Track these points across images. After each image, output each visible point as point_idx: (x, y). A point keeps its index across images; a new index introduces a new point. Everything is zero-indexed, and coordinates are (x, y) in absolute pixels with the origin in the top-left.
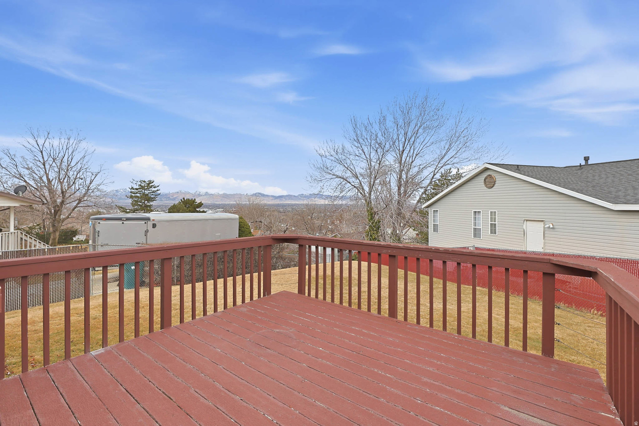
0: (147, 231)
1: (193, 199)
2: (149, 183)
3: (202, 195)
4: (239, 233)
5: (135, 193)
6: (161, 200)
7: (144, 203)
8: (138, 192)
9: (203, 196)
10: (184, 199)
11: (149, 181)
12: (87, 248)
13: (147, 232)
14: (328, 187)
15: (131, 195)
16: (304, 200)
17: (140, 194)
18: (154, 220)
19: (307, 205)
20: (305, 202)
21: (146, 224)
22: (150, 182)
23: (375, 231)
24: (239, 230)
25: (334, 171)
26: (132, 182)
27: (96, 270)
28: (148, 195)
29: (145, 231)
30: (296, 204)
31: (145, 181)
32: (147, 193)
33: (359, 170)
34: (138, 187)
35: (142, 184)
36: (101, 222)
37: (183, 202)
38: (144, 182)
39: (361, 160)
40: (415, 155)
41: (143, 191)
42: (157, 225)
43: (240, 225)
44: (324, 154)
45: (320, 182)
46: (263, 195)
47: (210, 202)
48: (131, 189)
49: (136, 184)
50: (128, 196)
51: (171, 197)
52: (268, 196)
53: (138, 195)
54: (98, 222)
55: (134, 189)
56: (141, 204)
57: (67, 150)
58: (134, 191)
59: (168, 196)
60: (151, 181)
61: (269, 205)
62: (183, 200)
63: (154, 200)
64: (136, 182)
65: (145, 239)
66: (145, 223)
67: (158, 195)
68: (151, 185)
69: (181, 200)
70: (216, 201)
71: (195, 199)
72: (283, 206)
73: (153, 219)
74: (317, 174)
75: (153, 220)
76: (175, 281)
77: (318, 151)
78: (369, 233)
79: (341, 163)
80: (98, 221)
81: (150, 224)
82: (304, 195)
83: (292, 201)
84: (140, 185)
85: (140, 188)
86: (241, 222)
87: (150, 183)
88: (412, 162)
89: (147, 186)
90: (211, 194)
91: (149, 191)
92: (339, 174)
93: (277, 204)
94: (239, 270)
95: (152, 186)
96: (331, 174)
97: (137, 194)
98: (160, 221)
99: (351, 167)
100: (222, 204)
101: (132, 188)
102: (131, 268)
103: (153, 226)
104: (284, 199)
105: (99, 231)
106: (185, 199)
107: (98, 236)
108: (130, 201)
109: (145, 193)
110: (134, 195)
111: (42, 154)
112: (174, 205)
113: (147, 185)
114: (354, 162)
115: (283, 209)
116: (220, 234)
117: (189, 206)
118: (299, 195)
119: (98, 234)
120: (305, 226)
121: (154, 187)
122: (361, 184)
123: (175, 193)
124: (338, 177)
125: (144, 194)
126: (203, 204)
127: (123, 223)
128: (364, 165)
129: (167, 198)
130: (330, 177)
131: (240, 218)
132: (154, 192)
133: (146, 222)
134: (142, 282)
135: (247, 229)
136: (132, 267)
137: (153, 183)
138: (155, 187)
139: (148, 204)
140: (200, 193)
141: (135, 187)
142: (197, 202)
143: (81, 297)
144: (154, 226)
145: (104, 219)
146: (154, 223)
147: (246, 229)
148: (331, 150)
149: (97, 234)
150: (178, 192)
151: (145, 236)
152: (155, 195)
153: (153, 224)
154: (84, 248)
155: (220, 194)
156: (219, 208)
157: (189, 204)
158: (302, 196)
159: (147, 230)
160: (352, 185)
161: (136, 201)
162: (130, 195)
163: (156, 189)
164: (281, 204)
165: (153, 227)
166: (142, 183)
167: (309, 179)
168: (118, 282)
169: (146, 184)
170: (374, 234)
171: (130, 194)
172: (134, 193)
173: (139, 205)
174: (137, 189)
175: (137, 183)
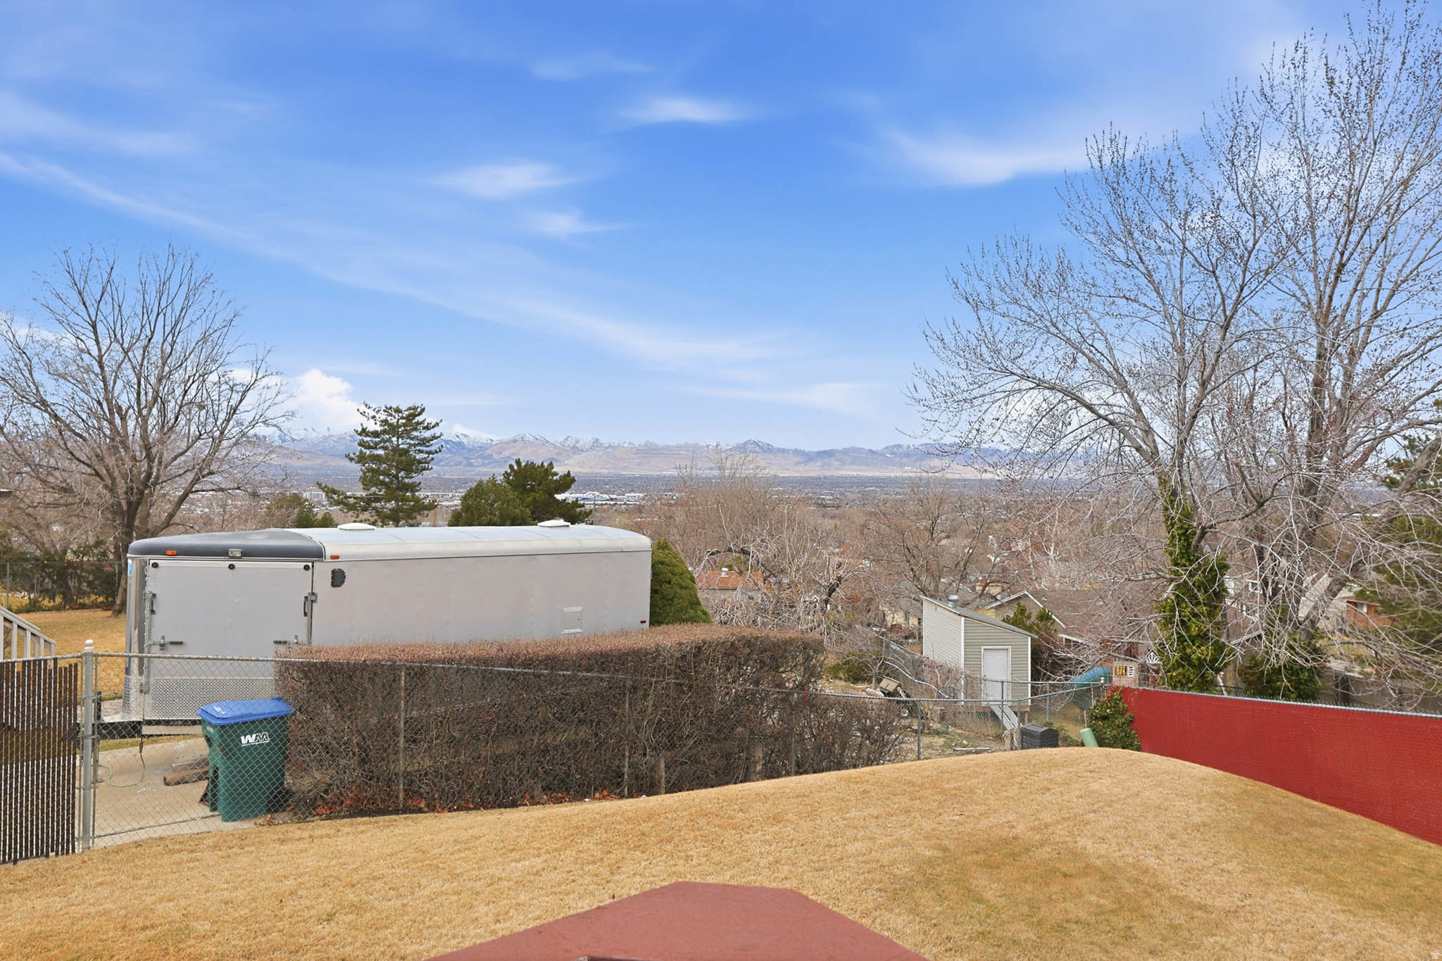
0: (313, 598)
1: (546, 465)
2: (410, 415)
3: (582, 451)
4: (652, 606)
5: (372, 448)
6: (470, 465)
7: (396, 477)
8: (380, 442)
9: (587, 451)
10: (518, 462)
11: (410, 409)
12: (76, 665)
13: (312, 601)
14: (998, 424)
15: (361, 452)
16: (902, 465)
17: (385, 448)
18: (337, 557)
19: (914, 484)
20: (909, 471)
21: (310, 571)
22: (415, 412)
23: (1205, 605)
24: (654, 591)
25: (1024, 362)
26: (363, 414)
27: (144, 733)
28: (406, 451)
29: (306, 598)
30: (878, 479)
31: (401, 408)
32: (405, 446)
33: (1129, 356)
34: (378, 428)
35: (389, 418)
36: (163, 562)
37: (515, 471)
38: (398, 411)
39: (1143, 312)
40: (1387, 285)
41: (394, 439)
42: (346, 574)
43: (655, 575)
44: (984, 297)
45: (967, 405)
46: (768, 449)
47: (605, 471)
48: (360, 434)
49: (374, 417)
50: (352, 455)
51: (496, 457)
52: (783, 451)
53: (381, 452)
54: (152, 562)
55: (367, 435)
56: (387, 480)
57: (161, 316)
58: (368, 439)
59: (489, 452)
60: (415, 408)
61: (786, 481)
62: (516, 468)
63: (424, 469)
64: (374, 414)
65: (305, 629)
66: (306, 568)
67: (436, 452)
68: (417, 419)
69: (511, 467)
70: (625, 468)
71: (551, 464)
72: (834, 483)
73: (335, 553)
74: (958, 374)
75: (335, 557)
76: (401, 796)
77: (961, 284)
78: (1174, 611)
79: (1052, 329)
80: (153, 559)
81: (323, 571)
82: (905, 447)
83: (862, 467)
84: (385, 422)
85: (384, 432)
86: (662, 563)
87: (414, 416)
88: (1376, 315)
89: (404, 425)
90: (610, 446)
91: (412, 439)
92: (1050, 372)
93: (813, 478)
94: (645, 755)
95: (418, 423)
96: (1013, 373)
97: (376, 448)
98: (359, 561)
99: (1100, 345)
100: (641, 478)
101: (364, 430)
102: (240, 741)
103: (333, 578)
104: (836, 463)
105: (154, 595)
106: (523, 464)
107: (153, 612)
108: (357, 469)
109: (398, 445)
110: (368, 452)
111: (95, 333)
112: (480, 484)
113: (404, 421)
114: (1108, 324)
115: (832, 495)
116: (580, 609)
117: (533, 486)
118: (887, 448)
119: (152, 602)
120: (908, 561)
121: (424, 428)
122: (1139, 410)
123: (508, 443)
124: (1040, 384)
125: (396, 450)
126: (573, 480)
127: (232, 567)
128: (1154, 332)
129: (486, 458)
130: (1009, 387)
131: (661, 546)
132: (423, 444)
133: (310, 564)
134: (280, 793)
135: (682, 588)
136: (242, 738)
137: (420, 414)
138: (427, 428)
139: (406, 480)
140: (578, 442)
141: (372, 426)
142: (556, 474)
143: (52, 851)
144: (338, 578)
145: (169, 552)
146: (337, 566)
147: (679, 590)
148: (1015, 281)
149: (148, 604)
150: (515, 441)
151: (305, 614)
152: (427, 452)
153: (333, 572)
154: (66, 668)
155: (637, 444)
156: (632, 491)
157: (532, 481)
158: (897, 454)
159: (313, 594)
160: (1100, 416)
161: (372, 470)
162: (358, 453)
163: (427, 434)
164: (826, 478)
165: (334, 585)
166: (391, 415)
167: (924, 392)
168: (205, 783)
169: (403, 418)
170: (1195, 615)
171: (359, 448)
172: (369, 447)
173: (383, 483)
174: (376, 434)
175: (377, 416)
